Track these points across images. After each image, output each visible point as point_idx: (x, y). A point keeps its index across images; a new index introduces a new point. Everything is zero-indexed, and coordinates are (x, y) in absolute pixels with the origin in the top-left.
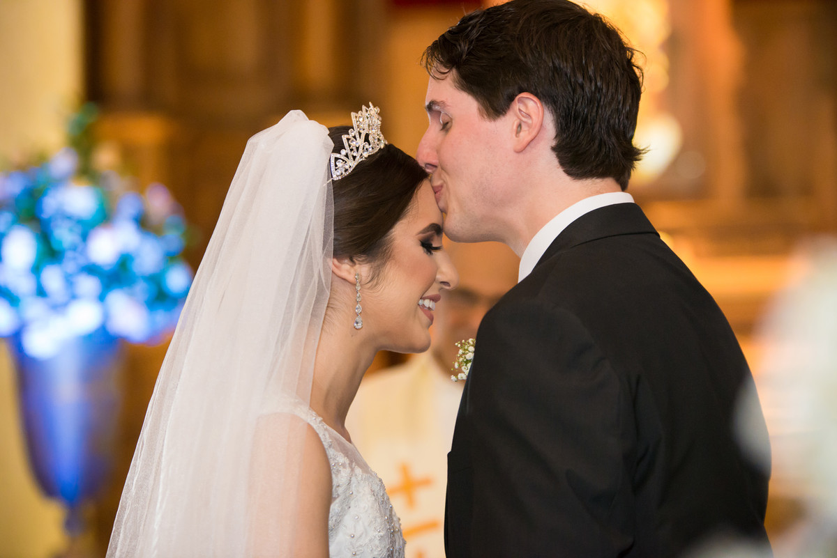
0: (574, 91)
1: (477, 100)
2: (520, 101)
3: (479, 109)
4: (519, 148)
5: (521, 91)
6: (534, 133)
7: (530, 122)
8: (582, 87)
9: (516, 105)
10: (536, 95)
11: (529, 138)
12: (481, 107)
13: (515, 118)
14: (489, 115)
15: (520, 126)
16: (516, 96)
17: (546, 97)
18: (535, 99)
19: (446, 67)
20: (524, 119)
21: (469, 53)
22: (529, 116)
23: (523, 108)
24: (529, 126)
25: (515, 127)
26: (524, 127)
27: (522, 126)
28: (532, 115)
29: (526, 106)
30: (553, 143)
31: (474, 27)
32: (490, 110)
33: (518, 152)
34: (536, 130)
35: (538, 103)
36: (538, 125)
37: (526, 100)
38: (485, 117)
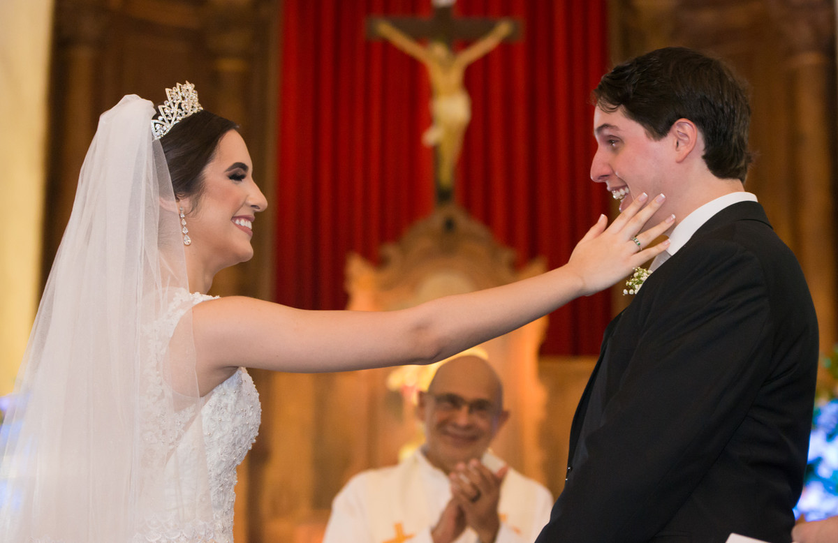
0: (717, 114)
1: (643, 125)
2: (679, 125)
3: (646, 133)
4: (680, 159)
5: (681, 117)
6: (691, 147)
7: (686, 139)
8: (722, 110)
9: (676, 128)
10: (691, 119)
11: (688, 151)
12: (648, 131)
13: (674, 137)
14: (654, 137)
15: (678, 143)
16: (675, 121)
17: (699, 121)
18: (691, 123)
19: (614, 104)
20: (681, 138)
21: (634, 93)
22: (686, 135)
23: (680, 130)
24: (686, 143)
25: (675, 144)
26: (681, 144)
27: (680, 143)
28: (688, 134)
29: (683, 128)
30: (703, 153)
31: (632, 74)
32: (655, 133)
33: (679, 162)
34: (693, 145)
35: (694, 126)
36: (694, 142)
37: (683, 124)
38: (651, 138)
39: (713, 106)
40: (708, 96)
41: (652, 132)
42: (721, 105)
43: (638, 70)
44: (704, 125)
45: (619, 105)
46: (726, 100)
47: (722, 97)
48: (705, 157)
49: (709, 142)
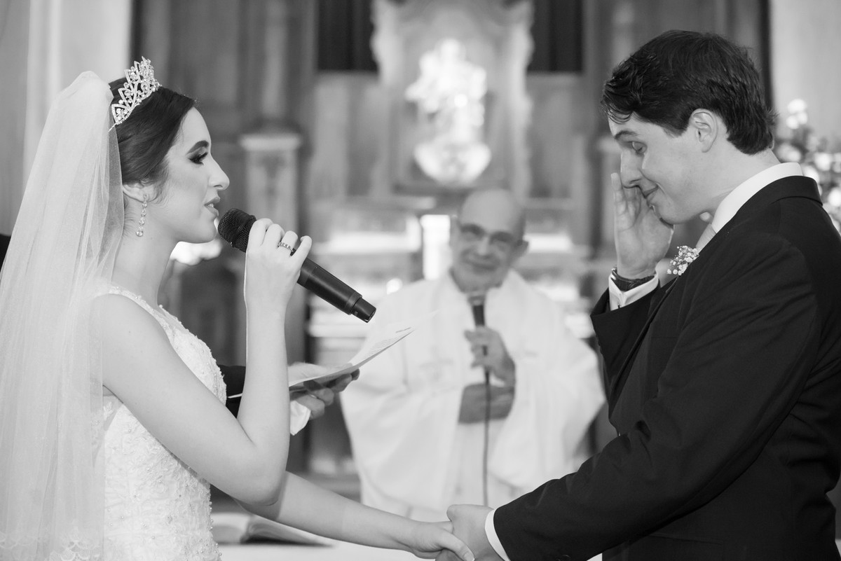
1: (660, 125)
2: (696, 115)
3: (665, 131)
4: (705, 149)
5: (695, 109)
6: (714, 135)
7: (706, 127)
9: (694, 119)
12: (667, 130)
13: (695, 129)
14: (674, 133)
15: (699, 133)
16: (691, 113)
18: (705, 110)
19: (626, 114)
20: (701, 127)
21: (643, 99)
22: (705, 124)
23: (699, 121)
24: (710, 131)
25: (698, 135)
26: (703, 134)
27: (702, 132)
28: (708, 125)
29: (701, 118)
30: (727, 136)
31: (634, 79)
32: (674, 129)
33: (705, 152)
36: (716, 129)
37: (699, 115)
38: (672, 135)
39: (723, 87)
40: (714, 79)
41: (672, 131)
42: (729, 83)
43: (638, 74)
45: (631, 113)
46: (733, 76)
47: (728, 74)
48: (730, 139)
49: (729, 122)
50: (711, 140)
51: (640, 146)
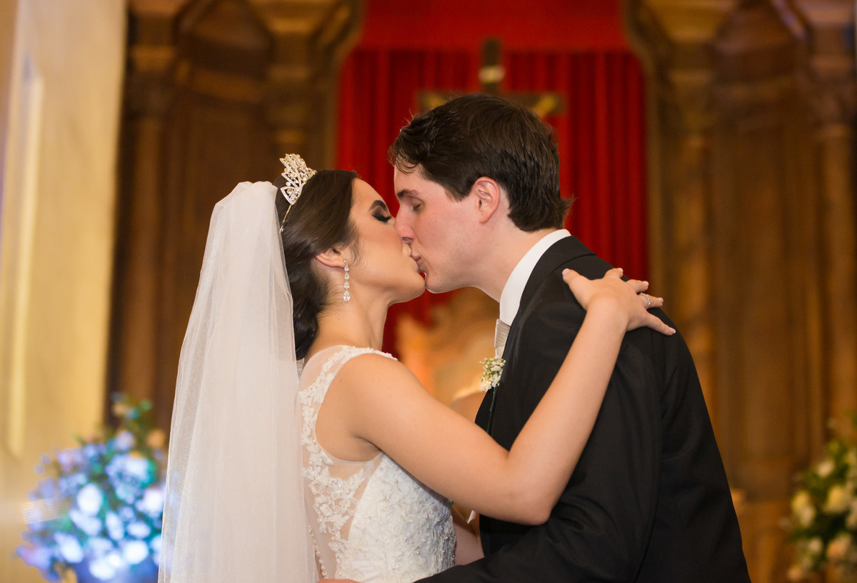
0: (520, 169)
1: (443, 186)
2: (479, 183)
4: (484, 219)
5: (480, 176)
6: (494, 208)
7: (489, 198)
8: (525, 165)
9: (477, 188)
10: (491, 177)
12: (448, 192)
13: (476, 197)
14: (455, 197)
15: (480, 203)
16: (476, 180)
17: (501, 178)
18: (492, 181)
19: (413, 164)
20: (483, 197)
21: (432, 152)
22: (488, 194)
23: (482, 189)
24: (490, 202)
25: (478, 203)
26: (484, 204)
27: (483, 202)
28: (490, 193)
29: (483, 186)
30: (508, 212)
31: (430, 129)
32: (456, 193)
33: (484, 223)
34: (496, 204)
35: (495, 184)
36: (497, 201)
37: (484, 183)
38: (453, 199)
39: (515, 161)
40: (509, 151)
41: (454, 194)
42: (523, 159)
43: (435, 125)
44: (507, 183)
45: (417, 164)
46: (529, 153)
47: (524, 149)
48: (510, 216)
49: (514, 199)
50: (490, 211)
51: (418, 202)
